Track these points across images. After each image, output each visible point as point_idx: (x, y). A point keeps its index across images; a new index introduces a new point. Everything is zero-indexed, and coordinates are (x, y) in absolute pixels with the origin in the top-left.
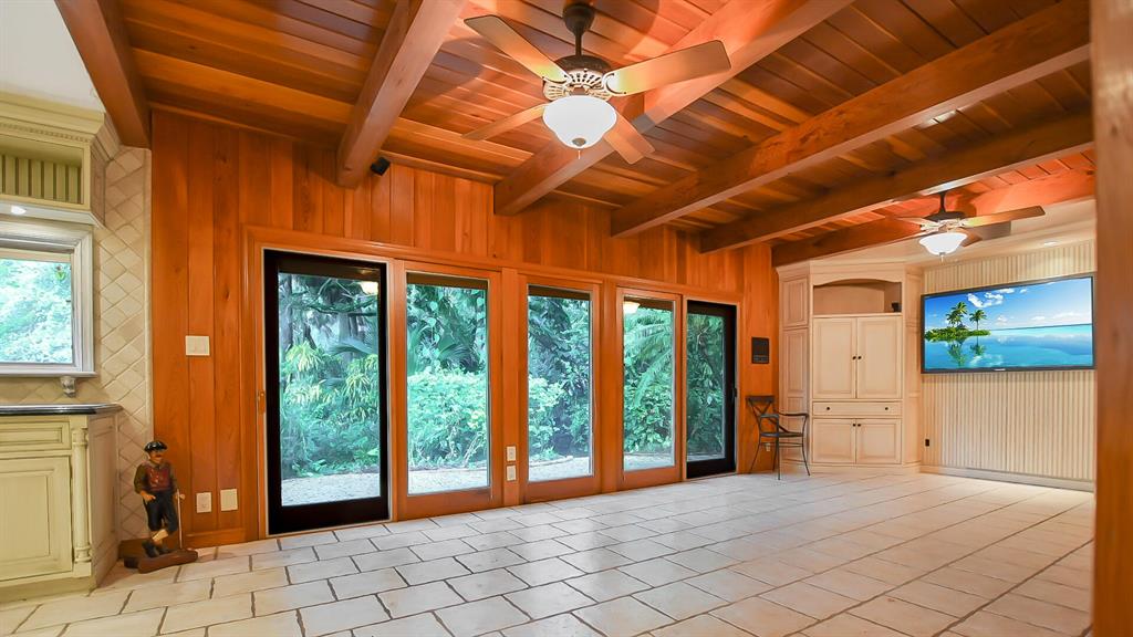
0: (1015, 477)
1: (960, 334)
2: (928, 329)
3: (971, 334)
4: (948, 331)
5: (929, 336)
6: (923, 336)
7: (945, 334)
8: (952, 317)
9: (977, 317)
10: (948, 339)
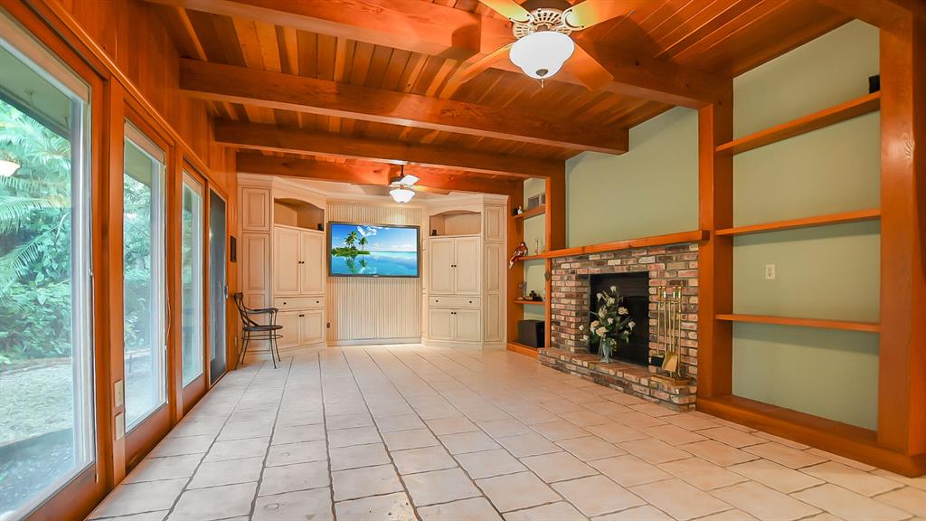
0: (377, 341)
1: (352, 252)
2: (334, 247)
3: (359, 253)
4: (346, 249)
5: (334, 252)
6: (330, 252)
7: (344, 252)
8: (348, 240)
9: (362, 242)
10: (346, 255)
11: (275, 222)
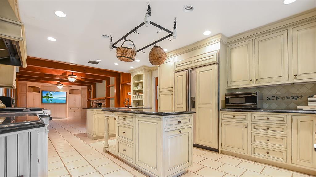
1: (48, 97)
4: (46, 97)
6: (42, 97)
8: (47, 95)
9: (51, 95)
10: (46, 98)
11: (28, 91)
